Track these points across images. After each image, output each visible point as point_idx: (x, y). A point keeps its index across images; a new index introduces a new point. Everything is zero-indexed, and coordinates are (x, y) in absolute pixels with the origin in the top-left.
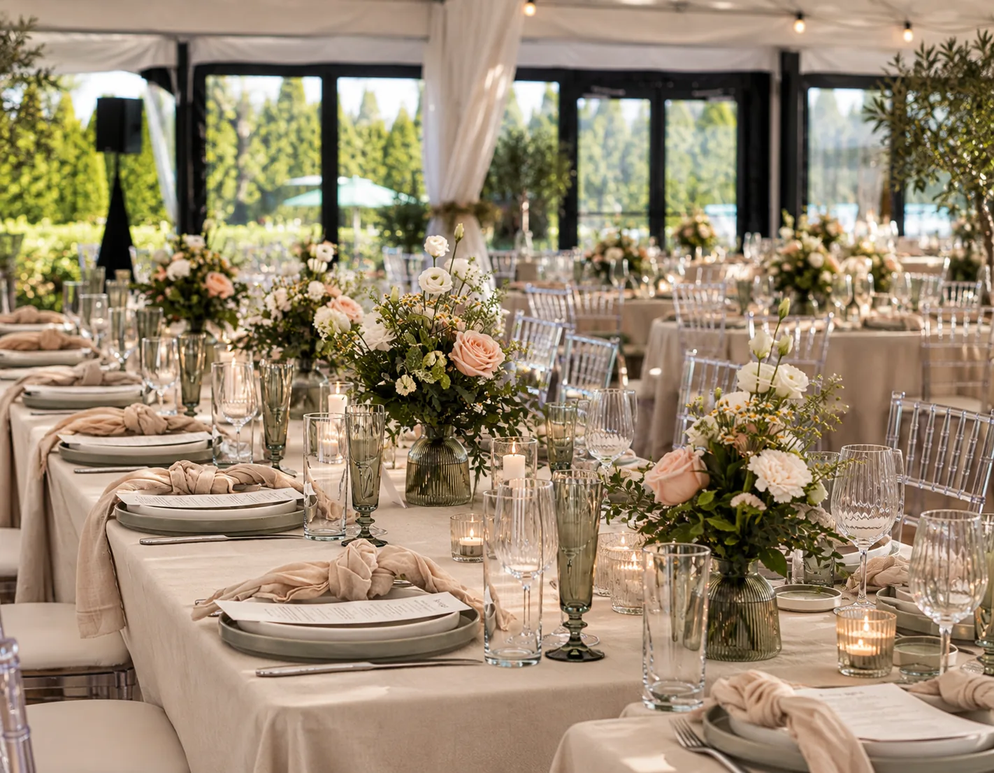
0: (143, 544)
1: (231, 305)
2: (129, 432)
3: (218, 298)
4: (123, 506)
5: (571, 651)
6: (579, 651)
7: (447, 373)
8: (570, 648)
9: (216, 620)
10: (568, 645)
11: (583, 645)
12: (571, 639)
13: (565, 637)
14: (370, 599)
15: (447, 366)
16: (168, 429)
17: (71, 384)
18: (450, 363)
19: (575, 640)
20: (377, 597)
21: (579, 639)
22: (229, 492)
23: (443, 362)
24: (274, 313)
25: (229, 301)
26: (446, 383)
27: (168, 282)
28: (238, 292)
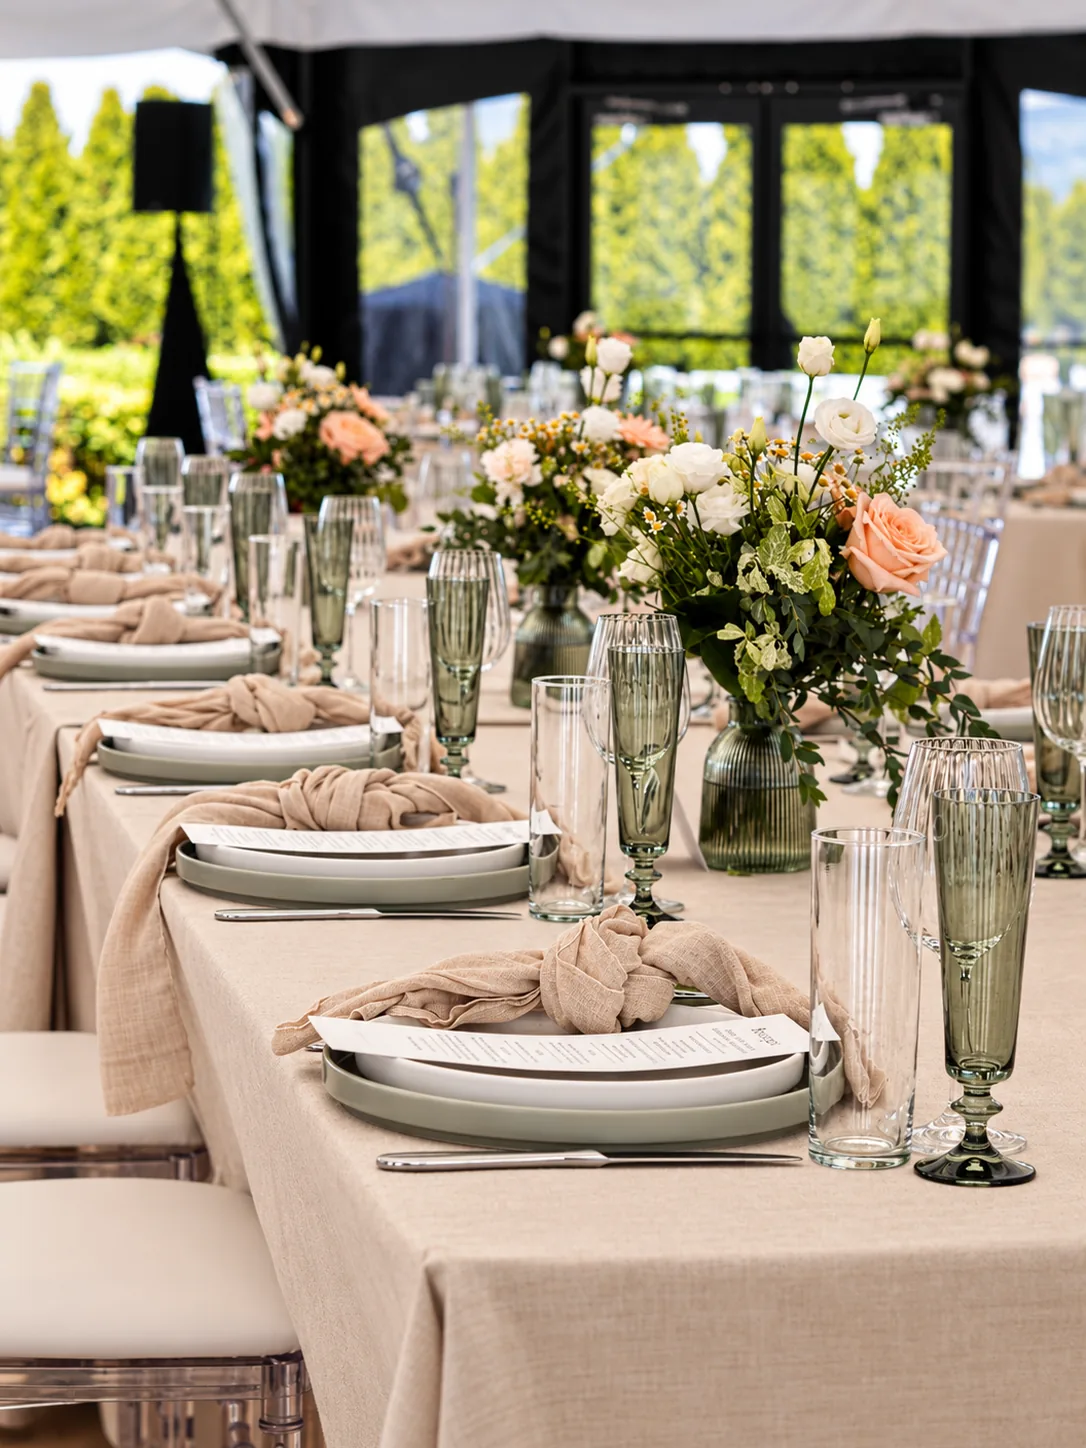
0: (220, 919)
1: (386, 475)
2: (238, 725)
3: (359, 461)
4: (191, 849)
5: (967, 1163)
6: (983, 1163)
7: (830, 580)
8: (965, 1157)
9: (318, 1056)
10: (960, 1149)
11: (990, 1151)
12: (968, 1137)
13: (956, 1132)
14: (624, 1030)
15: (832, 569)
16: (317, 717)
17: (115, 639)
18: (839, 562)
19: (976, 1141)
20: (638, 1025)
21: (983, 1138)
22: (391, 827)
23: (827, 559)
24: (503, 490)
25: (384, 467)
26: (828, 602)
27: (273, 442)
28: (394, 449)
